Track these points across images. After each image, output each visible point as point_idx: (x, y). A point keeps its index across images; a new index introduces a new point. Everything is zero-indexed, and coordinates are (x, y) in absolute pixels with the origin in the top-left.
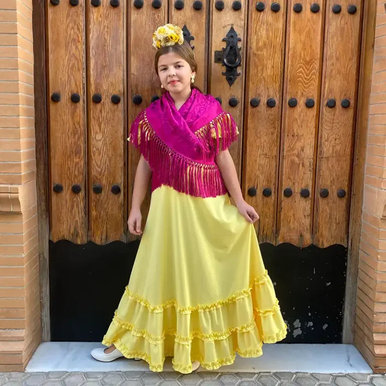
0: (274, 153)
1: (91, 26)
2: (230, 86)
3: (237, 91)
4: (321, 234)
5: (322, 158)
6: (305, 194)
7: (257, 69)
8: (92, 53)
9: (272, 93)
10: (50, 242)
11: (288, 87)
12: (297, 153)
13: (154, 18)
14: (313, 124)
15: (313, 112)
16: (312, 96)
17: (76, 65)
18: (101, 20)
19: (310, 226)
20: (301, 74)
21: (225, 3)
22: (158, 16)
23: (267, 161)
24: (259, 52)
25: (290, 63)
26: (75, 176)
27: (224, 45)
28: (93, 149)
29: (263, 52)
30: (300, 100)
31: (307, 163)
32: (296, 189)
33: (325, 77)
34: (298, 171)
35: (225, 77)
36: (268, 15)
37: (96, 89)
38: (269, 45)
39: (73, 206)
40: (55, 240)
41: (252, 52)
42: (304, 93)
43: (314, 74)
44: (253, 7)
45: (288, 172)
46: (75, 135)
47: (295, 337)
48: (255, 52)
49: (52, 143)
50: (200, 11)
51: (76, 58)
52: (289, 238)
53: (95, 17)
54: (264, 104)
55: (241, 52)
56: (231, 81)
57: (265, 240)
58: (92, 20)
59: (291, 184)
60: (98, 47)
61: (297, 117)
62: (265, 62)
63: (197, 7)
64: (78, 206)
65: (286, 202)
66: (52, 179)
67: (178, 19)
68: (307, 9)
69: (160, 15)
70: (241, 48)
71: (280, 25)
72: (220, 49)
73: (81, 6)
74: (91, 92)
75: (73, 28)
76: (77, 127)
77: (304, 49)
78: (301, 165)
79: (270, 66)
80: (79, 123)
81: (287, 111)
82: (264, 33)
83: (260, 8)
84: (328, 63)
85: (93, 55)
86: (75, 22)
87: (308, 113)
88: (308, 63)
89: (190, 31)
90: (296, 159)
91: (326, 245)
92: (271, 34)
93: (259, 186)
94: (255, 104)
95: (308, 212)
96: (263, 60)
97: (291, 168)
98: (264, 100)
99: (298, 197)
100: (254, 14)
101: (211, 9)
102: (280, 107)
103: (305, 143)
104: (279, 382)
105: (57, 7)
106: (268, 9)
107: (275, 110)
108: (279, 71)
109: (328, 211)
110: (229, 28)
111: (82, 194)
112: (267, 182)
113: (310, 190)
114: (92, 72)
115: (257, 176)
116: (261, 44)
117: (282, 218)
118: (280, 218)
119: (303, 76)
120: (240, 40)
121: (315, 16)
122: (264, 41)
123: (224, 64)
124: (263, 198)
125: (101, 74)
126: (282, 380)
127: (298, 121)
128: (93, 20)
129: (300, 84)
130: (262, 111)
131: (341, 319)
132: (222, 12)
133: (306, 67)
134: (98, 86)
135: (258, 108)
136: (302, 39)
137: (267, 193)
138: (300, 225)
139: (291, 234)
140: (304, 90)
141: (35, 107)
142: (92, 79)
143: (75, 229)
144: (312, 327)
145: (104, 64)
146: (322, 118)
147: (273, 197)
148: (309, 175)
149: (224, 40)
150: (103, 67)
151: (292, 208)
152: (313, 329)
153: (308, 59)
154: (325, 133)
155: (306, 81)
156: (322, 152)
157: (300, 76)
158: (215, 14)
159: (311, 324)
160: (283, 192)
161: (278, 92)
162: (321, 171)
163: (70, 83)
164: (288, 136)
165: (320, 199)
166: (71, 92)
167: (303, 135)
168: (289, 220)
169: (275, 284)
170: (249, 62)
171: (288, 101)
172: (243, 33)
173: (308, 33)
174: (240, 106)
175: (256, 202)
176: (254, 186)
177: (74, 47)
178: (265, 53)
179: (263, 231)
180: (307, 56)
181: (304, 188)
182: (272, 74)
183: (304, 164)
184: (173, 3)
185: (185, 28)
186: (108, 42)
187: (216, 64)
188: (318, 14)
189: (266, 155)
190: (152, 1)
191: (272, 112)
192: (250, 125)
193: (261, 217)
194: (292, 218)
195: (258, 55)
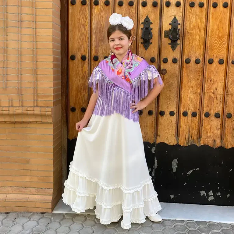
0: (199, 91)
1: (93, 17)
2: (173, 51)
3: (176, 54)
4: (227, 140)
5: (228, 94)
6: (217, 116)
7: (190, 41)
9: (198, 55)
10: (68, 139)
11: (209, 52)
12: (213, 92)
13: (130, 11)
14: (223, 74)
15: (223, 66)
16: (223, 57)
17: (85, 39)
18: (99, 13)
19: (220, 135)
20: (216, 44)
21: (171, 2)
22: (132, 11)
23: (194, 95)
24: (191, 31)
25: (209, 37)
26: (83, 102)
27: (170, 27)
29: (193, 31)
30: (215, 60)
31: (219, 98)
32: (212, 112)
33: (231, 46)
34: (213, 102)
35: (170, 46)
36: (197, 9)
37: (96, 53)
38: (197, 27)
40: (71, 139)
41: (186, 31)
42: (218, 55)
43: (224, 44)
44: (188, 5)
45: (207, 102)
46: (83, 79)
47: (209, 201)
48: (188, 31)
49: (70, 83)
50: (156, 7)
51: (85, 35)
52: (207, 142)
53: (96, 12)
54: (193, 62)
55: (180, 31)
56: (174, 48)
57: (192, 143)
58: (94, 13)
59: (209, 110)
61: (213, 70)
62: (194, 37)
63: (155, 5)
65: (205, 120)
66: (70, 105)
67: (143, 12)
68: (220, 5)
70: (180, 29)
71: (204, 15)
72: (168, 30)
73: (88, 5)
74: (93, 54)
75: (83, 18)
76: (85, 74)
77: (218, 29)
78: (215, 98)
79: (197, 40)
80: (85, 73)
81: (207, 66)
82: (194, 20)
83: (192, 5)
84: (233, 38)
85: (94, 33)
86: (84, 14)
87: (220, 67)
88: (221, 38)
89: (150, 19)
90: (212, 95)
91: (230, 147)
92: (198, 21)
93: (189, 111)
94: (188, 61)
95: (219, 127)
96: (193, 36)
97: (209, 100)
98: (193, 59)
99: (213, 118)
100: (188, 9)
101: (163, 6)
102: (203, 64)
103: (218, 86)
104: (198, 226)
105: (75, 5)
106: (197, 5)
107: (200, 65)
108: (202, 42)
109: (231, 126)
110: (173, 17)
112: (194, 108)
113: (221, 114)
114: (93, 43)
115: (189, 104)
116: (192, 26)
117: (203, 130)
120: (180, 24)
121: (225, 9)
122: (194, 25)
123: (170, 38)
124: (191, 118)
125: (98, 44)
126: (200, 226)
127: (214, 72)
129: (216, 50)
130: (192, 66)
132: (169, 8)
133: (219, 40)
134: (97, 51)
135: (190, 64)
136: (218, 23)
137: (194, 115)
138: (214, 134)
139: (208, 140)
140: (218, 54)
141: (61, 63)
142: (93, 47)
144: (220, 195)
145: (100, 39)
146: (229, 71)
147: (198, 117)
148: (220, 105)
149: (170, 24)
150: (100, 40)
151: (209, 124)
152: (220, 197)
153: (220, 35)
154: (230, 80)
155: (219, 49)
156: (228, 91)
158: (165, 8)
159: (219, 194)
160: (204, 114)
161: (202, 55)
162: (227, 102)
163: (81, 49)
164: (207, 81)
165: (227, 119)
166: (82, 55)
167: (217, 81)
168: (207, 131)
169: (198, 169)
170: (185, 37)
171: (208, 60)
172: (181, 20)
173: (221, 20)
174: (178, 63)
175: (187, 120)
176: (186, 111)
177: (83, 29)
178: (194, 32)
179: (191, 137)
180: (220, 33)
181: (217, 112)
182: (198, 44)
183: (217, 98)
184: (141, 3)
185: (147, 17)
186: (103, 26)
187: (165, 38)
188: (227, 8)
189: (194, 92)
190: (128, 1)
191: (198, 67)
192: (185, 74)
193: (190, 129)
194: (209, 130)
195: (190, 33)
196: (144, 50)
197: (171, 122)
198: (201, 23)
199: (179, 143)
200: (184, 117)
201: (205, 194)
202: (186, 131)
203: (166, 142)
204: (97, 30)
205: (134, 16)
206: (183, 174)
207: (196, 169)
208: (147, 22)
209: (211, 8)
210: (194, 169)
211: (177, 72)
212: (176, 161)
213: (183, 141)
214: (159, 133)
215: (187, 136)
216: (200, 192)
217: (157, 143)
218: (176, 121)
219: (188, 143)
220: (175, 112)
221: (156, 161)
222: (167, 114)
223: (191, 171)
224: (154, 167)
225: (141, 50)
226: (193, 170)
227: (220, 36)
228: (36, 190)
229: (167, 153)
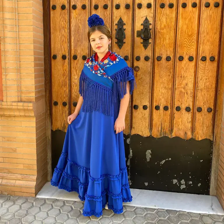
0: (170, 86)
1: (72, 20)
2: (145, 50)
3: (148, 52)
4: (197, 132)
5: (198, 90)
6: (188, 109)
7: (161, 40)
8: (72, 33)
9: (169, 53)
10: (52, 130)
11: (179, 50)
12: (183, 87)
13: (104, 14)
14: (192, 71)
15: (193, 63)
16: (193, 55)
17: (65, 40)
18: (77, 16)
19: (191, 128)
21: (142, 4)
23: (166, 90)
24: (162, 31)
25: (179, 36)
26: (64, 98)
27: (142, 27)
28: (73, 84)
29: (163, 31)
30: (185, 57)
31: (189, 92)
32: (183, 106)
33: (200, 44)
34: (184, 97)
35: (142, 44)
36: (167, 10)
37: (74, 52)
38: (168, 26)
39: (63, 113)
40: (54, 130)
41: (157, 30)
42: (187, 53)
43: (193, 42)
44: (158, 6)
45: (178, 97)
46: (64, 76)
47: (182, 189)
48: (159, 31)
49: (53, 81)
50: (129, 10)
51: (65, 37)
52: (178, 134)
53: (74, 15)
54: (164, 59)
55: (151, 31)
56: (145, 47)
57: (164, 135)
58: (72, 17)
59: (180, 104)
61: (183, 66)
62: (165, 36)
63: (127, 7)
64: (65, 113)
65: (177, 114)
66: (53, 99)
67: (117, 14)
68: (189, 6)
69: (107, 12)
70: (151, 29)
71: (174, 15)
72: (140, 30)
73: (67, 9)
74: (72, 55)
75: (63, 21)
76: (65, 72)
77: (187, 28)
78: (186, 93)
79: (167, 38)
80: (66, 70)
81: (178, 63)
82: (164, 20)
83: (162, 6)
84: (202, 36)
85: (73, 35)
86: (64, 18)
87: (190, 64)
88: (190, 36)
89: (123, 21)
90: (183, 90)
91: (200, 139)
92: (168, 21)
93: (161, 105)
94: (159, 59)
95: (190, 120)
96: (164, 35)
97: (180, 95)
98: (164, 57)
99: (183, 111)
100: (159, 9)
101: (135, 8)
102: (174, 61)
103: (188, 81)
105: (55, 10)
106: (167, 7)
107: (171, 62)
108: (173, 41)
109: (202, 120)
110: (145, 18)
111: (67, 107)
112: (166, 102)
113: (191, 108)
114: (72, 44)
115: (160, 99)
116: (163, 26)
117: (175, 122)
118: (173, 123)
119: (187, 43)
120: (151, 24)
121: (194, 9)
122: (164, 25)
123: (142, 38)
124: (163, 112)
125: (77, 45)
127: (184, 69)
128: (73, 17)
129: (185, 48)
130: (163, 63)
131: (209, 181)
132: (141, 9)
133: (189, 38)
134: (76, 50)
135: (161, 61)
136: (187, 22)
137: (166, 108)
138: (185, 127)
139: (180, 132)
140: (187, 51)
141: (45, 62)
142: (72, 48)
143: (64, 124)
144: (192, 184)
145: (79, 39)
146: (198, 67)
147: (169, 111)
148: (191, 99)
149: (142, 25)
150: (78, 41)
151: (180, 117)
152: (192, 185)
154: (200, 76)
155: (189, 46)
156: (198, 86)
159: (191, 182)
160: (175, 108)
161: (172, 53)
162: (198, 97)
163: (62, 50)
164: (178, 77)
165: (197, 113)
166: (62, 54)
167: (187, 76)
168: (178, 124)
169: (170, 159)
170: (156, 36)
171: (178, 58)
172: (152, 20)
173: (190, 19)
174: (151, 60)
175: (160, 113)
176: (158, 104)
177: (63, 31)
178: (165, 31)
179: (164, 130)
180: (189, 32)
181: (187, 106)
182: (169, 42)
183: (188, 93)
184: (114, 6)
185: (121, 19)
186: (81, 27)
187: (137, 38)
188: (196, 8)
189: (165, 87)
190: (103, 5)
191: (169, 64)
192: (156, 71)
193: (163, 122)
194: (181, 123)
195: (161, 32)
196: (118, 50)
197: (145, 115)
198: (172, 22)
199: (153, 135)
200: (157, 111)
201: (177, 183)
202: (159, 123)
203: (140, 134)
204: (75, 31)
205: (109, 18)
206: (156, 163)
207: (168, 159)
208: (121, 23)
209: (181, 8)
210: (167, 160)
211: (150, 69)
212: (150, 151)
213: (156, 133)
214: (134, 126)
215: (160, 129)
216: (172, 180)
217: (132, 135)
218: (149, 115)
219: (161, 135)
220: (148, 106)
221: (131, 151)
222: (141, 107)
223: (164, 161)
224: (129, 157)
225: (116, 49)
226: (166, 160)
227: (190, 34)
228: (22, 176)
229: (141, 144)
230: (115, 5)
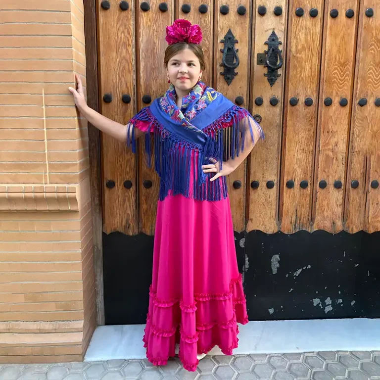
0: (311, 148)
1: (141, 30)
2: (271, 86)
3: (277, 91)
4: (351, 220)
5: (354, 152)
6: (338, 185)
7: (296, 70)
8: (142, 55)
9: (309, 92)
10: (104, 234)
11: (324, 87)
12: (331, 148)
13: (201, 22)
14: (346, 122)
15: (346, 110)
16: (346, 96)
17: (127, 67)
18: (150, 24)
19: (342, 214)
21: (267, 8)
22: (205, 21)
23: (304, 155)
24: (298, 55)
25: (326, 65)
26: (127, 172)
27: (266, 48)
29: (301, 55)
30: (335, 99)
31: (340, 157)
32: (330, 181)
33: (357, 78)
34: (332, 165)
35: (267, 77)
36: (306, 20)
37: (146, 89)
38: (307, 48)
39: (124, 200)
40: (108, 232)
41: (291, 54)
42: (339, 93)
43: (347, 75)
44: (293, 13)
45: (323, 165)
47: (326, 312)
48: (295, 55)
49: (104, 141)
50: (244, 16)
51: (127, 61)
52: (322, 225)
53: (144, 21)
54: (302, 103)
55: (281, 54)
56: (272, 82)
57: (301, 228)
58: (141, 24)
59: (325, 177)
60: (147, 50)
61: (331, 115)
62: (304, 63)
63: (241, 12)
64: (129, 200)
65: (320, 193)
66: (105, 176)
67: (223, 23)
68: (342, 14)
69: (206, 19)
70: (281, 51)
71: (318, 29)
72: (262, 52)
73: (131, 10)
74: (141, 93)
75: (123, 32)
77: (339, 51)
78: (335, 159)
79: (307, 68)
81: (322, 108)
83: (300, 14)
84: (360, 64)
85: (143, 58)
86: (125, 26)
87: (342, 110)
88: (343, 65)
89: (234, 35)
90: (331, 154)
91: (355, 231)
92: (309, 37)
93: (296, 179)
94: (294, 103)
95: (341, 201)
96: (302, 62)
97: (326, 161)
98: (302, 99)
99: (331, 188)
100: (294, 19)
101: (254, 14)
102: (317, 106)
103: (339, 139)
105: (108, 11)
106: (306, 15)
107: (312, 109)
108: (316, 72)
109: (358, 201)
110: (270, 32)
111: (133, 189)
112: (304, 175)
113: (343, 182)
114: (142, 74)
115: (295, 169)
116: (300, 47)
117: (317, 207)
118: (315, 207)
119: (337, 77)
120: (281, 44)
121: (349, 21)
122: (302, 45)
123: (266, 66)
124: (300, 190)
125: (151, 76)
127: (333, 118)
128: (143, 24)
129: (335, 85)
130: (301, 110)
132: (264, 17)
133: (340, 69)
134: (148, 87)
135: (297, 107)
136: (338, 43)
137: (304, 185)
138: (333, 214)
139: (325, 222)
140: (338, 90)
142: (142, 81)
143: (127, 221)
144: (342, 303)
145: (153, 67)
146: (354, 117)
147: (309, 189)
148: (342, 168)
149: (266, 44)
150: (153, 70)
151: (326, 198)
152: (342, 305)
153: (342, 61)
154: (357, 130)
155: (341, 82)
156: (354, 147)
157: (335, 77)
158: (258, 19)
159: (341, 301)
160: (318, 183)
161: (315, 92)
162: (352, 164)
163: (121, 85)
164: (323, 132)
165: (351, 190)
166: (122, 93)
167: (337, 131)
168: (323, 209)
169: (309, 266)
170: (289, 63)
171: (324, 100)
172: (283, 37)
173: (343, 38)
174: (280, 105)
175: (294, 193)
176: (292, 180)
177: (124, 51)
178: (303, 56)
179: (300, 220)
180: (342, 58)
181: (337, 180)
182: (310, 75)
183: (338, 158)
184: (219, 8)
185: (230, 32)
186: (157, 45)
187: (258, 66)
188: (352, 19)
189: (303, 150)
190: (199, 5)
191: (309, 111)
192: (289, 123)
193: (298, 207)
194: (326, 208)
195: (297, 58)
196: (226, 86)
197: (269, 198)
198: (314, 42)
199: (282, 230)
200: (289, 190)
201: (320, 303)
202: (292, 210)
203: (262, 229)
204: (147, 51)
205: (209, 29)
206: (287, 276)
207: (307, 267)
208: (230, 39)
209: (329, 19)
210: (304, 268)
211: (278, 120)
212: (277, 257)
213: (288, 227)
214: (251, 216)
215: (294, 219)
216: (313, 301)
217: (248, 232)
218: (277, 196)
219: (295, 228)
220: (275, 182)
221: (247, 259)
222: (263, 185)
223: (300, 270)
224: (243, 269)
225: (221, 84)
226: (303, 270)
229: (263, 246)
230: (221, 6)
